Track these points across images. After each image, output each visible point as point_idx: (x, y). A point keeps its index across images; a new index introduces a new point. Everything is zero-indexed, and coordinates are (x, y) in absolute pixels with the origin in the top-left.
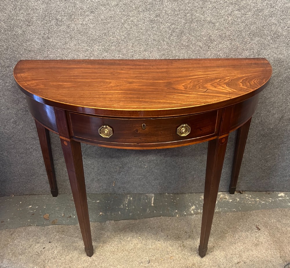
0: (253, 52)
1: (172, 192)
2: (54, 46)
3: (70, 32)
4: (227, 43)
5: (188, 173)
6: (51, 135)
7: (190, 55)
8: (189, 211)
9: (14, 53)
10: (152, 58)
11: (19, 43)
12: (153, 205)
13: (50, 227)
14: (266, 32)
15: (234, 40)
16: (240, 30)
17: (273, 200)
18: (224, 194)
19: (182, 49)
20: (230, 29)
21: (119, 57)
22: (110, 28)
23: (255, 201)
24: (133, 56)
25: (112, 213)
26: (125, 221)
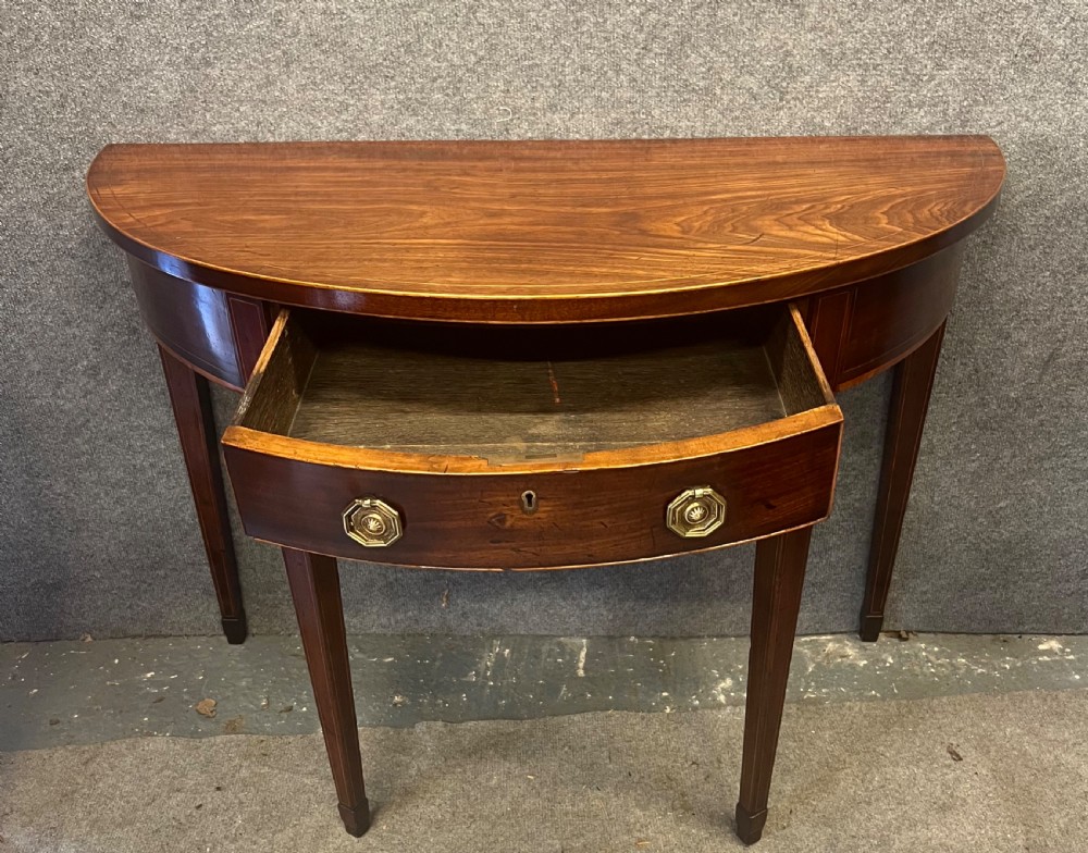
0: (945, 114)
1: (653, 633)
2: (229, 93)
3: (282, 40)
4: (848, 81)
6: (221, 417)
7: (715, 125)
8: (708, 697)
9: (89, 119)
10: (578, 136)
11: (104, 83)
12: (581, 673)
13: (219, 739)
14: (990, 37)
15: (874, 69)
16: (896, 29)
17: (1019, 664)
18: (839, 641)
19: (685, 100)
20: (859, 26)
21: (458, 130)
22: (426, 24)
23: (952, 665)
24: (507, 130)
25: (436, 698)
26: (482, 723)
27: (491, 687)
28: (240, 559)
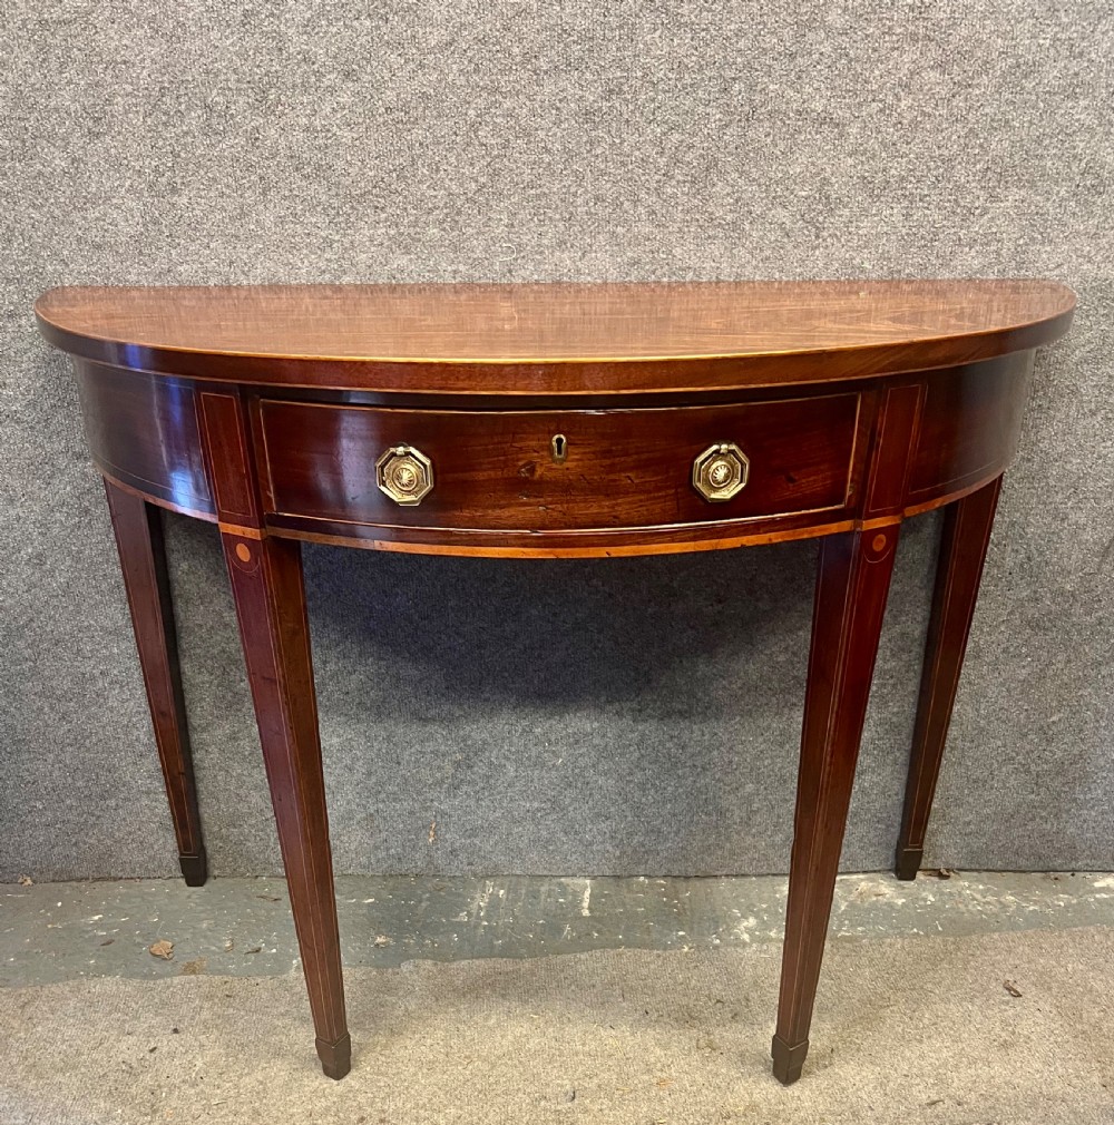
1: (664, 872)
2: (195, 226)
3: (259, 162)
4: (892, 215)
5: (728, 788)
6: (182, 615)
7: (743, 266)
8: (730, 935)
9: (37, 255)
10: (589, 279)
11: (57, 212)
12: (586, 913)
14: (1049, 164)
15: (921, 200)
16: (946, 152)
18: (873, 880)
19: (709, 237)
20: (904, 149)
21: (455, 272)
22: (421, 144)
23: (1001, 903)
24: (510, 271)
25: (424, 938)
26: (477, 962)
27: (485, 927)
28: (201, 786)
